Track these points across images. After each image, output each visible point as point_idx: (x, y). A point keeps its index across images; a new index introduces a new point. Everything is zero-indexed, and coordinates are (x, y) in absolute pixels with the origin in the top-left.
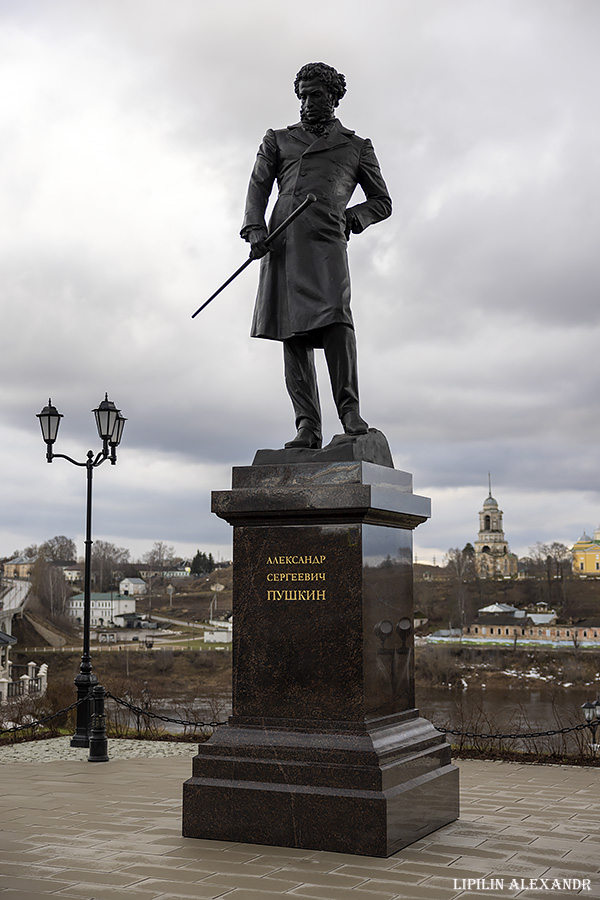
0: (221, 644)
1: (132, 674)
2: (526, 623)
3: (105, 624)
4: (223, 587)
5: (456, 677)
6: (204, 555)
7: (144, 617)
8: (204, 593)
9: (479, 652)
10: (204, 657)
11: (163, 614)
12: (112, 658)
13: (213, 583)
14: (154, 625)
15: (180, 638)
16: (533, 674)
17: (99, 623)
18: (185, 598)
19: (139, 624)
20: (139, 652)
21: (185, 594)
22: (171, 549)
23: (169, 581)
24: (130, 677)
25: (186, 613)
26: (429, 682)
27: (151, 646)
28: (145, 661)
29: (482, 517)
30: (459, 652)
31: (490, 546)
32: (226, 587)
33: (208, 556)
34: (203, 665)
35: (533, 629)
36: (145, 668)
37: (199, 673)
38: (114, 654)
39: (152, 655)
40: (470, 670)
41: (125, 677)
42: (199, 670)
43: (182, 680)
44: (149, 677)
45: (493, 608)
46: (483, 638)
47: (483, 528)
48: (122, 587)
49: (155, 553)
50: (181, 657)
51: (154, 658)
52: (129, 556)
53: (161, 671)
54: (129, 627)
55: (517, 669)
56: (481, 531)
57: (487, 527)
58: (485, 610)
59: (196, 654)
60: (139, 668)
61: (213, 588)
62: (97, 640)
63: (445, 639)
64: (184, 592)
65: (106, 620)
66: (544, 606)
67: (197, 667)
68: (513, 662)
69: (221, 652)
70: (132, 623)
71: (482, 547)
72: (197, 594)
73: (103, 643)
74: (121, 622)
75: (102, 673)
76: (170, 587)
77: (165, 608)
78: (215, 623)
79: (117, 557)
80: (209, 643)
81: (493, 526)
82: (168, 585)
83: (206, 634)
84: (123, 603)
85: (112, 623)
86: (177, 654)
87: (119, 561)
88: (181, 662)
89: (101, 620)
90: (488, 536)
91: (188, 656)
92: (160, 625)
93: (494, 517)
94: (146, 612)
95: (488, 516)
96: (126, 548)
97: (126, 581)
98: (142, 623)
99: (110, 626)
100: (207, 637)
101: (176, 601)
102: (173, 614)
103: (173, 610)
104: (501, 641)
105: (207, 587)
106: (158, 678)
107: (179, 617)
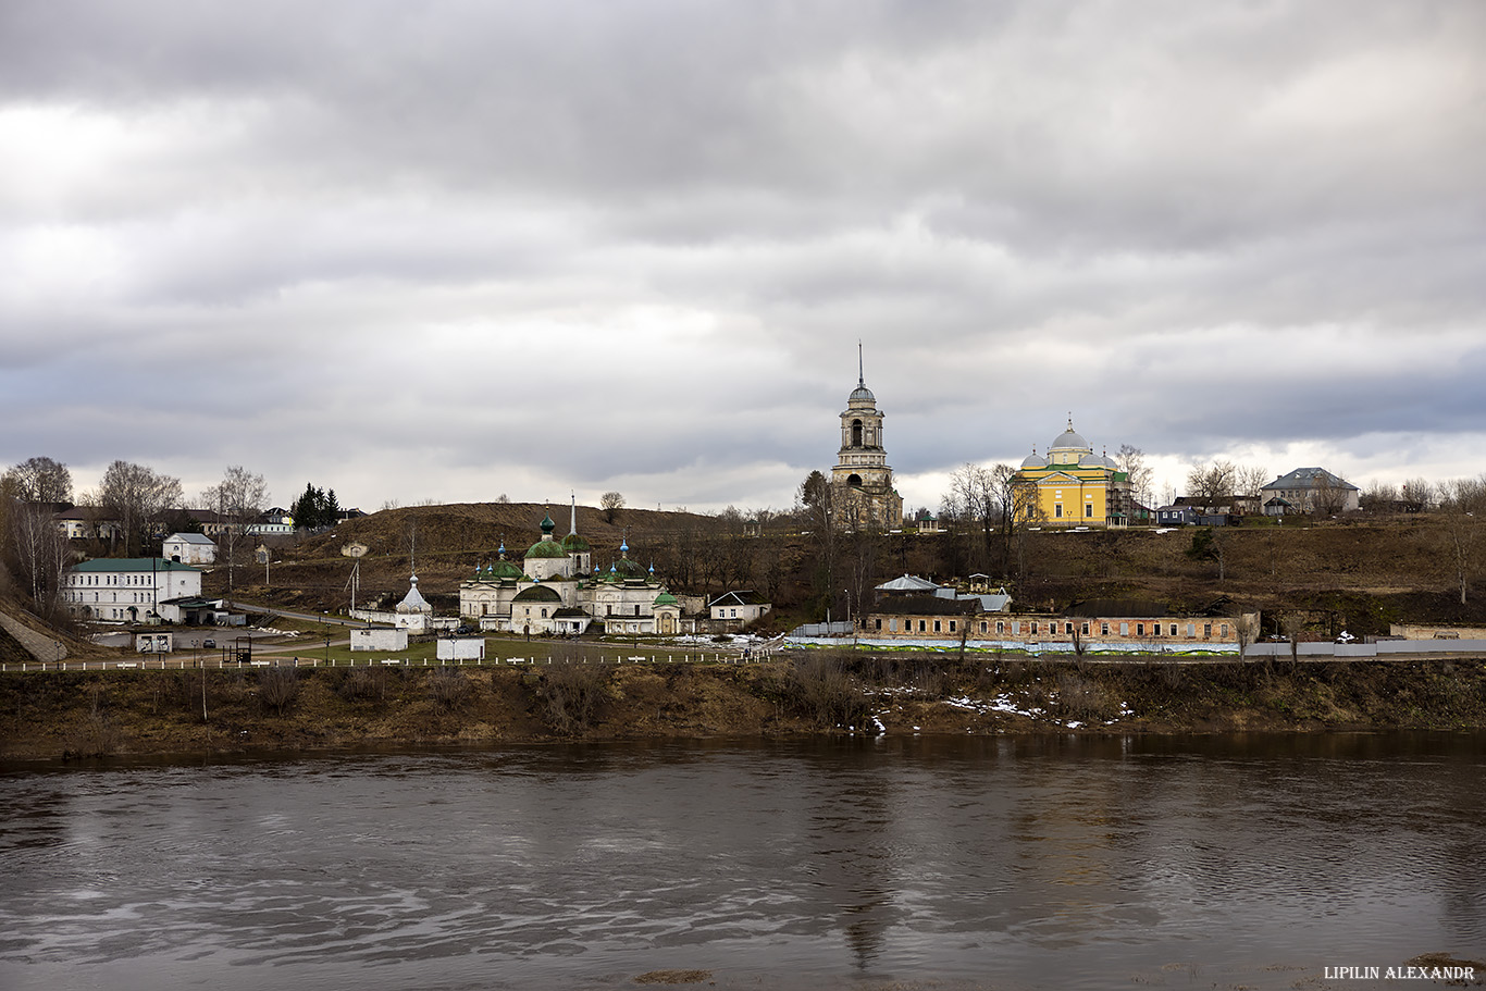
0: (386, 653)
1: (215, 714)
2: (972, 609)
3: (141, 618)
4: (364, 549)
5: (861, 712)
6: (320, 494)
7: (219, 604)
8: (328, 561)
9: (895, 665)
10: (360, 679)
11: (255, 599)
12: (169, 684)
13: (346, 542)
14: (240, 619)
15: (297, 642)
16: (1004, 706)
17: (128, 617)
18: (294, 569)
19: (210, 617)
20: (225, 672)
21: (292, 563)
22: (259, 481)
23: (258, 540)
24: (212, 720)
25: (299, 597)
26: (811, 722)
27: (247, 658)
28: (238, 689)
29: (848, 422)
30: (857, 664)
31: (861, 474)
32: (371, 551)
33: (326, 495)
34: (361, 695)
35: (988, 620)
36: (238, 703)
37: (352, 712)
38: (174, 676)
39: (254, 675)
40: (884, 699)
41: (202, 722)
42: (354, 705)
43: (318, 726)
44: (249, 722)
45: (903, 583)
46: (894, 638)
47: (849, 443)
48: (168, 550)
49: (230, 487)
50: (310, 682)
51: (257, 682)
52: (179, 492)
53: (271, 709)
54: (190, 622)
55: (972, 697)
56: (845, 449)
57: (857, 442)
58: (886, 586)
59: (345, 673)
60: (226, 703)
61: (346, 552)
62: (133, 647)
63: (820, 641)
64: (290, 558)
65: (142, 611)
66: (981, 581)
67: (347, 699)
68: (962, 683)
69: (395, 670)
70: (195, 614)
71: (847, 476)
72: (314, 562)
73: (145, 654)
74: (173, 614)
75: (149, 714)
76: (262, 549)
77: (256, 588)
78: (361, 615)
79: (156, 496)
80: (360, 652)
81: (866, 439)
82: (257, 545)
83: (355, 634)
84: (177, 577)
85: (156, 615)
86: (307, 673)
87: (160, 502)
88: (313, 690)
89: (133, 610)
90: (859, 458)
91: (327, 678)
92: (252, 619)
93: (868, 423)
94: (222, 595)
95: (857, 422)
96: (174, 477)
97: (175, 538)
98: (217, 615)
99: (152, 620)
100: (357, 640)
101: (277, 574)
102: (273, 598)
103: (274, 592)
104: (930, 644)
105: (334, 549)
106: (269, 722)
107: (287, 603)
